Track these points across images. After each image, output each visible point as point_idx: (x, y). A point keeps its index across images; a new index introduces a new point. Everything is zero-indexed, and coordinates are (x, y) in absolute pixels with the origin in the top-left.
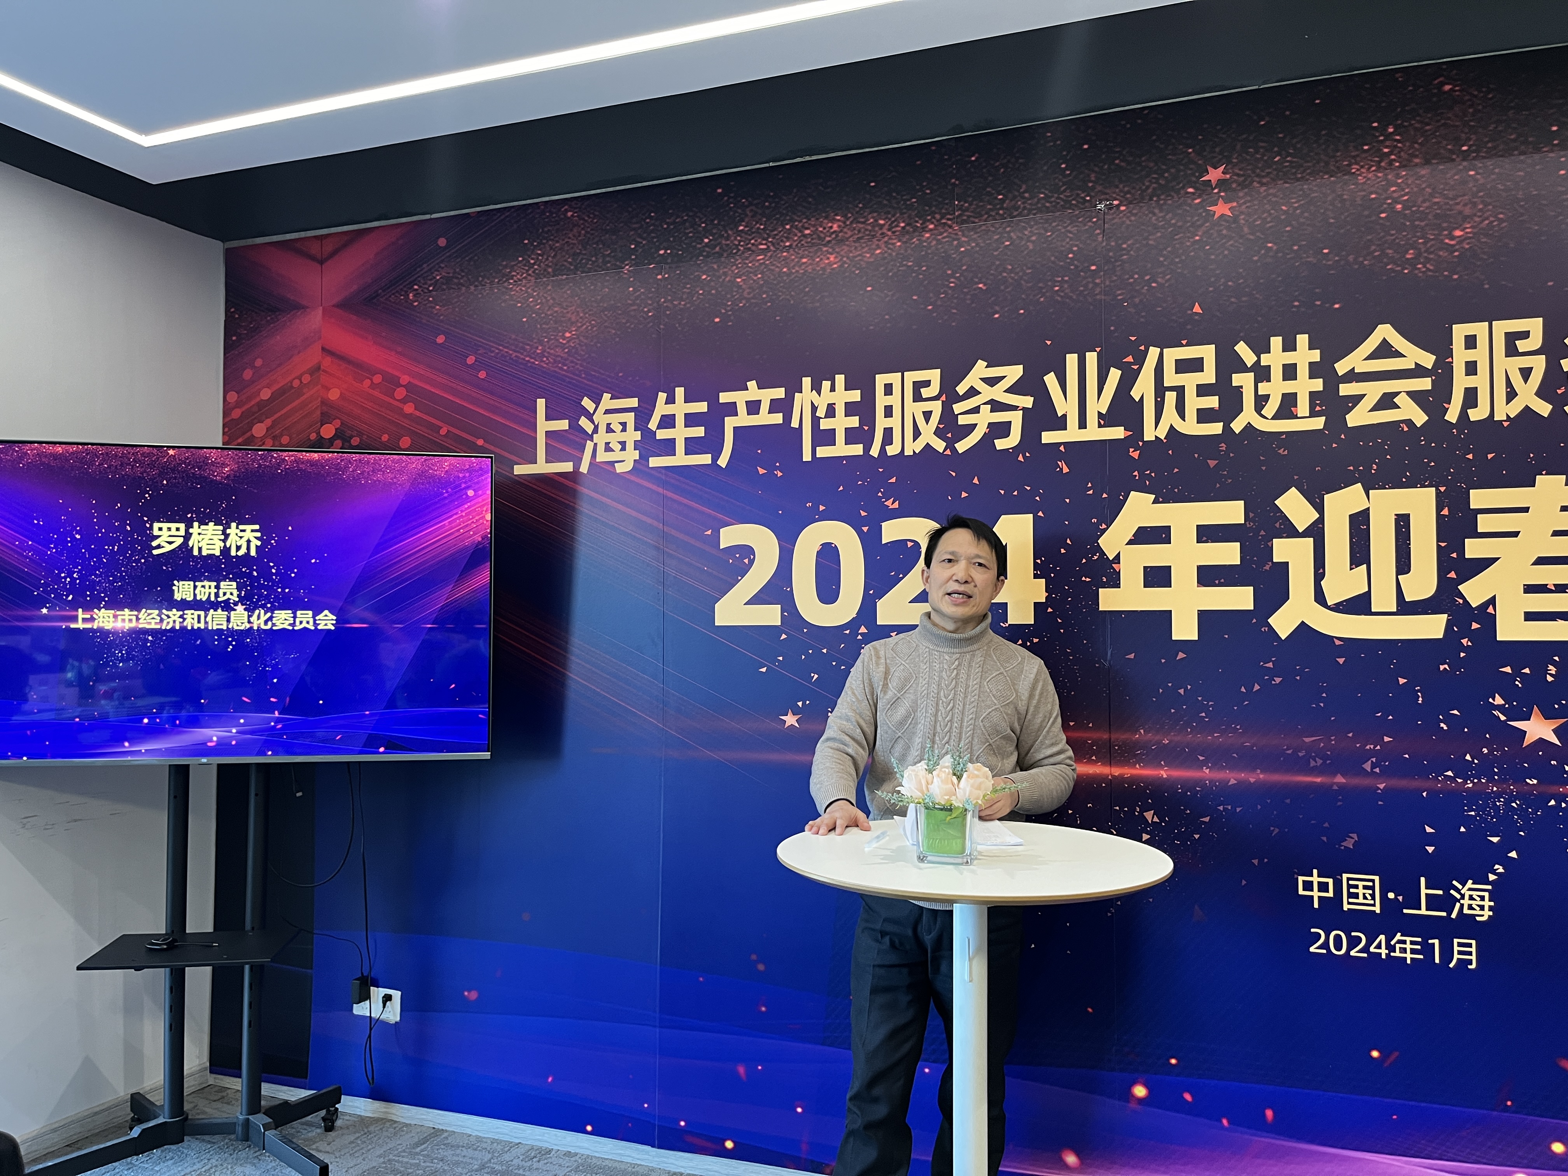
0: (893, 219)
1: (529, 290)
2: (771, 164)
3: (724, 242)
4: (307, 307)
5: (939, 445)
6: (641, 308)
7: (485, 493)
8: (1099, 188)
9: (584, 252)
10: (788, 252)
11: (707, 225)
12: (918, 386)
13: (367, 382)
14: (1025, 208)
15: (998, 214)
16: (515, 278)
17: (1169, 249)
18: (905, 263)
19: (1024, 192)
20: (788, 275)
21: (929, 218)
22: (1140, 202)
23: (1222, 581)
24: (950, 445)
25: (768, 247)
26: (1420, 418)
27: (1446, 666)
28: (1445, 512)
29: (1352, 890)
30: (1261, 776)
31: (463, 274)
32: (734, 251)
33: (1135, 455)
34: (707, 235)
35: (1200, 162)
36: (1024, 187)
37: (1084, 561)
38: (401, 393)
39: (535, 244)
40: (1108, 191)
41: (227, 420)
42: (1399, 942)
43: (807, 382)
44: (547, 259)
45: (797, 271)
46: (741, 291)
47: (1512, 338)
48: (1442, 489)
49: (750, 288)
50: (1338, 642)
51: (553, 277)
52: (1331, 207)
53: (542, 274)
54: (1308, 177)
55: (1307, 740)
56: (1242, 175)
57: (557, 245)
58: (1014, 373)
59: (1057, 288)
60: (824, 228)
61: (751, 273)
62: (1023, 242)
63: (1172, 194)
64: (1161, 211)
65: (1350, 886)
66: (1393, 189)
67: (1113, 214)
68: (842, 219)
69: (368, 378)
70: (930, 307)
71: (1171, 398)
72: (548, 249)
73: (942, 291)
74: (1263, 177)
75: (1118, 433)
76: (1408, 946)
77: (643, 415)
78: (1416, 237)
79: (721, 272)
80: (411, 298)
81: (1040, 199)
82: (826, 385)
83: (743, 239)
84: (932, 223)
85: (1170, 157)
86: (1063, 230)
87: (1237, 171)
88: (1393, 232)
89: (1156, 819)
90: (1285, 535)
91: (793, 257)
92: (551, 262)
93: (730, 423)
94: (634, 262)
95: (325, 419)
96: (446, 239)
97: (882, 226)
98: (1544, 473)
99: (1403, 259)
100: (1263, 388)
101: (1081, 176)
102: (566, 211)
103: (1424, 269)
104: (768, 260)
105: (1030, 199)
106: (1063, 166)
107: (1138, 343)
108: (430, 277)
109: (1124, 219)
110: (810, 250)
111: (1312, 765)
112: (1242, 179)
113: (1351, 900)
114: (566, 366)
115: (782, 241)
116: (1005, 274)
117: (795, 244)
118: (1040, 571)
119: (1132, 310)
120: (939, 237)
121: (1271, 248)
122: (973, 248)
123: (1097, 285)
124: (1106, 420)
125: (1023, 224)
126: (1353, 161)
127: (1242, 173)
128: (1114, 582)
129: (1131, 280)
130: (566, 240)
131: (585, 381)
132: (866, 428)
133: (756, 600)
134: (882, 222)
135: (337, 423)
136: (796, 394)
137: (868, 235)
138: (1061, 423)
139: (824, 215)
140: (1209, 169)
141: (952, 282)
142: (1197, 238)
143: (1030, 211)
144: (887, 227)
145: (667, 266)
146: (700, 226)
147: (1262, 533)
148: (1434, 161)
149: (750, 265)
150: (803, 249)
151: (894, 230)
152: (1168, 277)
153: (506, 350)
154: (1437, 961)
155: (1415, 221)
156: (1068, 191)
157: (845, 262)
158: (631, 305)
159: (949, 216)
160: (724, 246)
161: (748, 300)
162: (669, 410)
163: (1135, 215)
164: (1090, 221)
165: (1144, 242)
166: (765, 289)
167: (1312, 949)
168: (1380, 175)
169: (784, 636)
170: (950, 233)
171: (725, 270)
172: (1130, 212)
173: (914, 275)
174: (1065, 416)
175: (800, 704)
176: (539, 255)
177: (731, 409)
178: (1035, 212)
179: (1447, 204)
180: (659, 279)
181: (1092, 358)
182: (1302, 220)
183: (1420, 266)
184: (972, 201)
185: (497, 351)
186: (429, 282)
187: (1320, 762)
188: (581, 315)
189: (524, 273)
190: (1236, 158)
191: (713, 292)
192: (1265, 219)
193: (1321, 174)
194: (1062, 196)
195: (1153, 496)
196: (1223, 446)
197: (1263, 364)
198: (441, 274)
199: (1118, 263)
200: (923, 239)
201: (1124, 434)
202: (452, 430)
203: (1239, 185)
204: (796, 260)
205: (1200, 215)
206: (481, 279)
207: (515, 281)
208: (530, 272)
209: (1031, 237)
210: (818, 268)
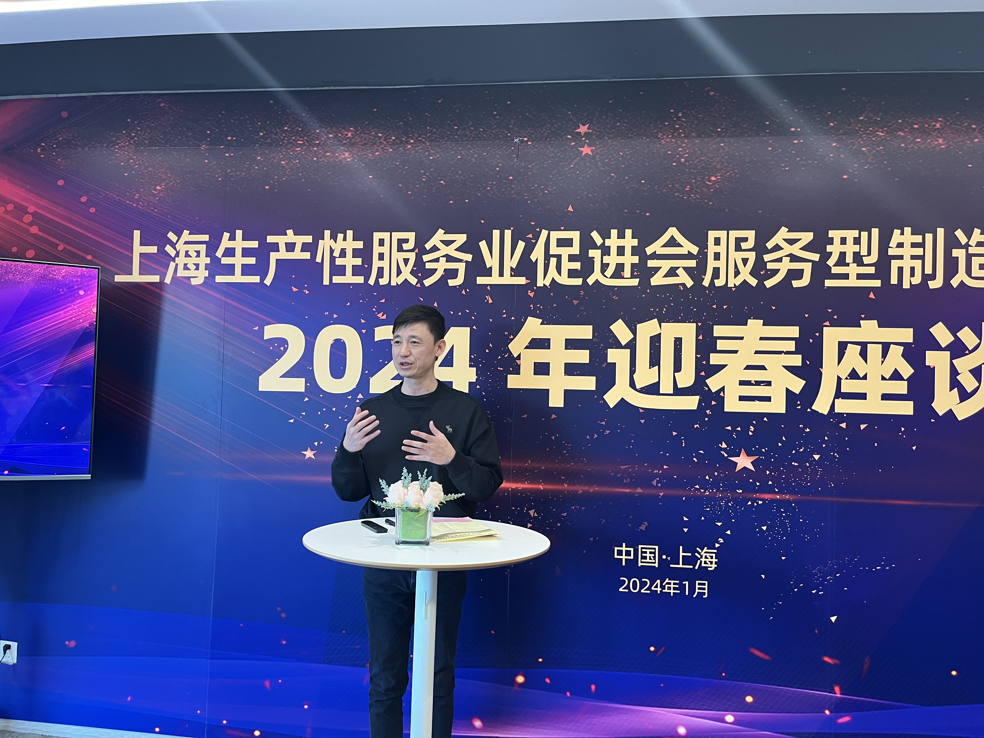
0: (387, 134)
1: (130, 154)
2: (308, 89)
3: (273, 136)
5: (413, 281)
6: (213, 175)
7: (93, 293)
8: (516, 129)
9: (172, 132)
10: (317, 148)
11: (262, 123)
12: (401, 242)
13: (2, 209)
14: (470, 136)
15: (454, 138)
16: (120, 145)
17: (556, 171)
18: (394, 162)
19: (471, 126)
20: (317, 162)
21: (411, 135)
22: (539, 140)
23: (579, 372)
24: (420, 281)
25: (304, 143)
26: (689, 283)
27: (698, 425)
28: (700, 337)
29: (643, 555)
30: (597, 489)
31: (80, 138)
32: (281, 143)
33: (532, 295)
34: (262, 130)
35: (575, 120)
36: (471, 123)
37: (499, 357)
38: (28, 218)
39: (136, 122)
42: (668, 583)
43: (327, 233)
44: (144, 134)
45: (323, 161)
46: (284, 170)
47: (739, 241)
48: (700, 324)
49: (291, 168)
50: (641, 411)
51: (149, 146)
52: (646, 156)
53: (141, 144)
54: (635, 137)
55: (623, 467)
56: (599, 131)
57: (152, 125)
58: (461, 239)
59: (488, 188)
60: (342, 135)
61: (292, 158)
62: (469, 158)
63: (559, 138)
64: (552, 147)
65: (642, 552)
66: (680, 149)
67: (524, 146)
68: (354, 130)
69: (3, 206)
70: (410, 193)
71: (553, 261)
72: (146, 127)
73: (417, 183)
74: (610, 134)
75: (522, 281)
76: (672, 586)
77: (212, 247)
78: (691, 178)
79: (271, 156)
80: (39, 151)
81: (480, 131)
82: (340, 236)
83: (287, 136)
84: (413, 139)
85: (557, 115)
86: (493, 153)
87: (595, 128)
88: (679, 174)
89: (536, 515)
90: (614, 347)
91: (321, 151)
92: (148, 136)
93: (274, 257)
94: (208, 143)
96: (68, 112)
97: (380, 138)
98: (752, 318)
99: (684, 191)
100: (606, 259)
101: (506, 120)
102: (160, 102)
103: (695, 198)
104: (303, 151)
105: (473, 131)
106: (495, 113)
107: (536, 226)
108: (54, 138)
109: (530, 150)
110: (332, 148)
111: (624, 482)
112: (598, 133)
113: (643, 560)
114: (156, 209)
115: (314, 140)
116: (457, 176)
117: (322, 143)
118: (473, 363)
119: (533, 206)
120: (417, 149)
121: (613, 176)
122: (437, 157)
123: (512, 188)
124: (515, 272)
125: (469, 146)
126: (659, 130)
127: (598, 130)
128: (517, 371)
129: (533, 188)
130: (159, 122)
131: (171, 221)
132: (366, 266)
133: (289, 374)
134: (380, 135)
136: (320, 241)
137: (371, 142)
138: (488, 273)
139: (342, 126)
140: (581, 125)
141: (424, 178)
142: (572, 166)
143: (474, 138)
144: (383, 138)
145: (233, 148)
146: (257, 124)
147: (602, 345)
148: (703, 136)
149: (291, 153)
150: (327, 146)
151: (388, 141)
152: (554, 188)
153: (111, 194)
154: (687, 594)
155: (691, 169)
156: (497, 129)
157: (355, 158)
158: (207, 172)
159: (423, 136)
160: (274, 139)
161: (289, 176)
162: (231, 244)
163: (537, 148)
164: (510, 149)
165: (542, 166)
166: (301, 170)
167: (621, 590)
168: (673, 140)
169: (306, 399)
170: (423, 147)
171: (274, 155)
172: (534, 146)
173: (400, 171)
174: (491, 268)
175: (316, 444)
176: (139, 130)
177: (275, 247)
178: (476, 139)
179: (708, 161)
180: (227, 156)
181: (508, 233)
182: (630, 162)
183: (692, 195)
184: (439, 128)
185: (104, 194)
186: (54, 142)
187: (629, 480)
188: (169, 175)
189: (126, 142)
190: (595, 121)
191: (265, 169)
192: (610, 159)
193: (642, 136)
194: (494, 131)
195: (541, 320)
196: (582, 293)
197: (606, 245)
198: (62, 137)
199: (526, 177)
200: (406, 148)
201: (526, 281)
202: (68, 247)
203: (596, 137)
204: (323, 153)
205: (574, 152)
206: (93, 143)
207: (119, 147)
208: (131, 142)
209: (474, 155)
210: (337, 160)
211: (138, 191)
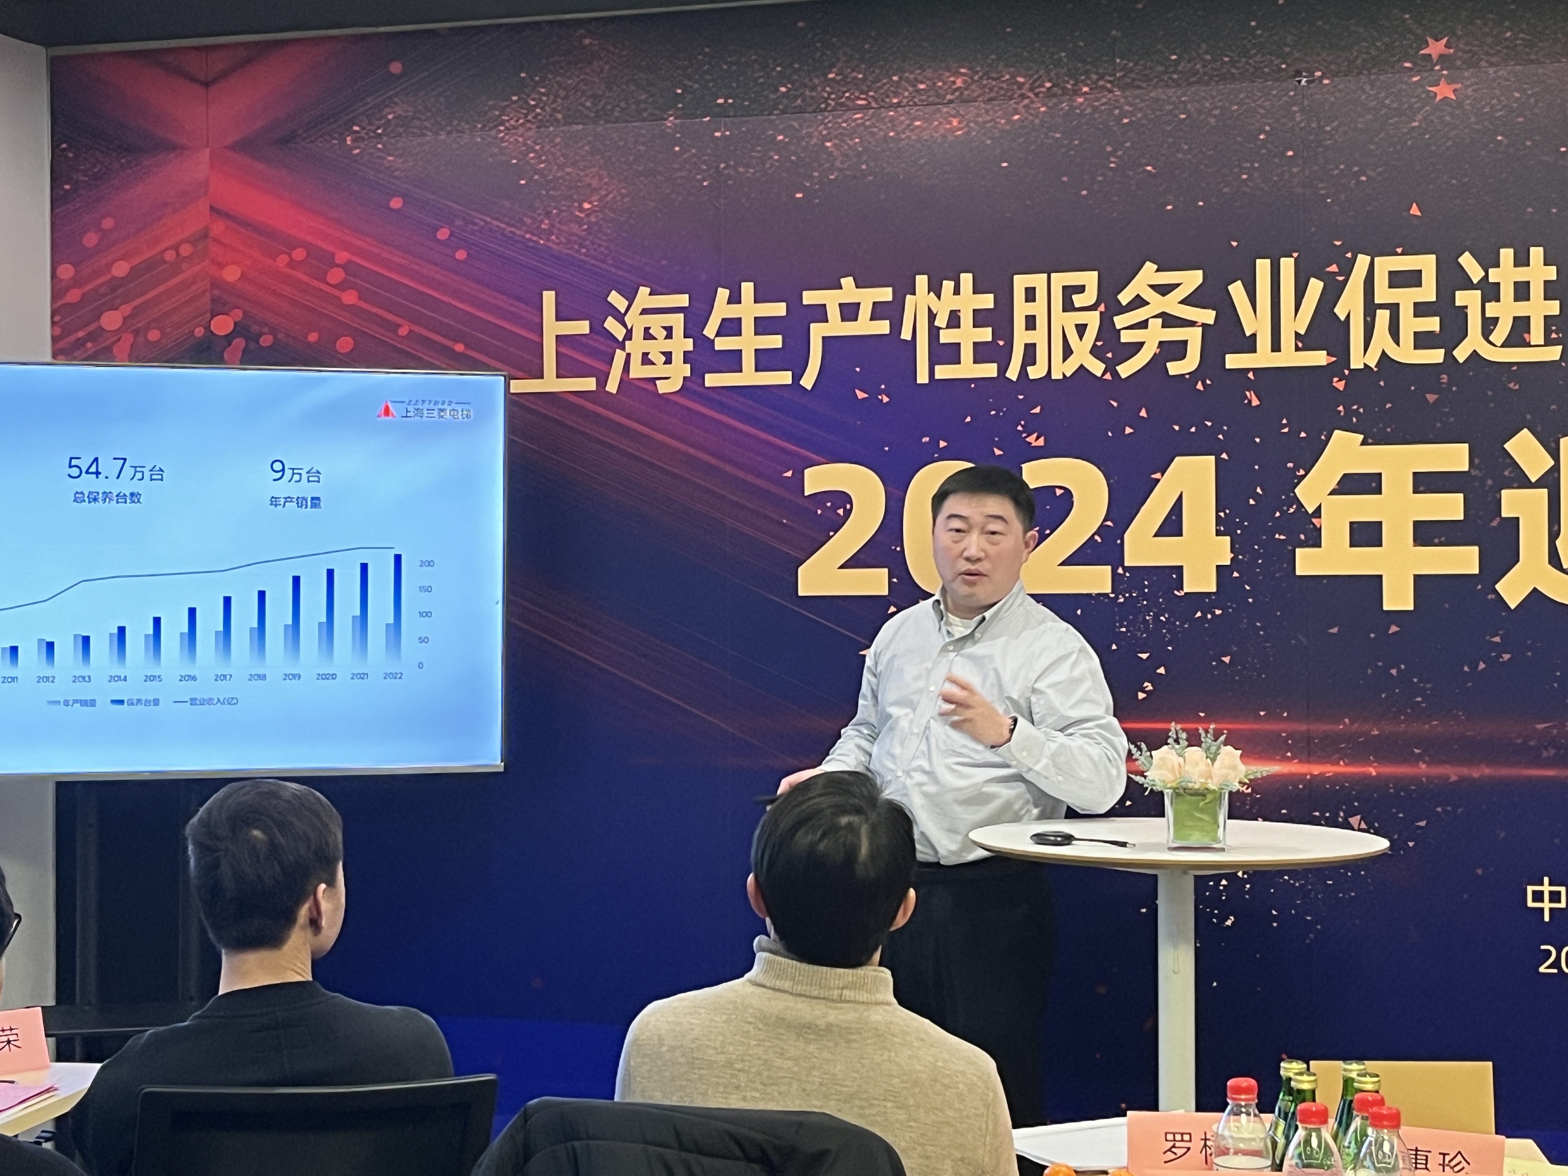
0: (1036, 77)
1: (529, 142)
3: (808, 93)
4: (184, 148)
5: (1097, 368)
6: (692, 175)
8: (1297, 55)
9: (608, 94)
10: (896, 112)
11: (783, 68)
12: (1069, 291)
13: (283, 260)
14: (1205, 74)
15: (1171, 78)
16: (507, 124)
17: (1382, 135)
18: (1051, 134)
19: (1207, 52)
20: (896, 140)
21: (1082, 78)
22: (1347, 75)
23: (1443, 539)
24: (1111, 368)
25: (869, 104)
30: (1487, 771)
31: (428, 114)
32: (823, 106)
34: (784, 81)
35: (1419, 32)
36: (1204, 45)
37: (1278, 514)
38: (336, 276)
39: (537, 78)
40: (1308, 59)
41: (60, 303)
43: (922, 281)
44: (554, 101)
45: (909, 137)
46: (832, 159)
49: (843, 155)
51: (564, 125)
53: (547, 121)
54: (1543, 59)
55: (1539, 727)
56: (1468, 51)
57: (570, 82)
58: (1192, 279)
59: (1245, 177)
60: (944, 83)
61: (846, 135)
62: (1203, 117)
63: (1386, 68)
64: (1372, 87)
67: (1314, 89)
68: (970, 72)
69: (285, 253)
70: (1084, 193)
71: (1383, 317)
72: (556, 86)
73: (1099, 172)
74: (1492, 55)
75: (1319, 358)
77: (695, 318)
79: (804, 132)
80: (349, 143)
81: (1224, 63)
82: (948, 286)
83: (834, 90)
84: (1087, 85)
85: (1383, 22)
87: (1462, 46)
89: (1363, 826)
90: (1515, 485)
91: (903, 118)
92: (561, 105)
93: (817, 332)
94: (680, 112)
95: (218, 308)
96: (402, 64)
97: (1021, 86)
100: (1492, 309)
101: (1276, 38)
102: (582, 37)
104: (868, 120)
105: (1210, 62)
106: (1253, 24)
107: (1344, 249)
108: (378, 116)
109: (1328, 95)
110: (926, 111)
111: (1543, 756)
112: (1467, 54)
114: (585, 247)
115: (888, 97)
117: (905, 101)
118: (1224, 527)
119: (1337, 208)
120: (1096, 104)
121: (1500, 141)
122: (1139, 119)
123: (1293, 176)
124: (1304, 342)
125: (1202, 94)
127: (1467, 47)
128: (1314, 540)
129: (1336, 172)
130: (582, 77)
131: (613, 270)
132: (1001, 343)
133: (853, 563)
134: (1021, 80)
135: (238, 314)
136: (908, 297)
137: (1003, 95)
138: (1249, 345)
139: (944, 65)
140: (1429, 39)
141: (1112, 162)
142: (1415, 124)
143: (1211, 77)
144: (1027, 86)
145: (728, 121)
146: (774, 69)
149: (844, 125)
150: (916, 108)
151: (1037, 90)
152: (1380, 169)
153: (496, 223)
156: (1259, 56)
157: (972, 129)
158: (680, 170)
159: (1109, 78)
160: (808, 99)
161: (841, 170)
162: (733, 311)
163: (1340, 91)
164: (1284, 96)
165: (1353, 125)
166: (864, 158)
167: (1542, 969)
170: (1110, 99)
171: (810, 130)
172: (1335, 87)
173: (1063, 150)
174: (1254, 336)
176: (543, 94)
177: (820, 313)
178: (1218, 78)
180: (717, 138)
181: (1287, 265)
182: (1536, 110)
184: (1139, 60)
185: (482, 224)
186: (377, 123)
187: (1552, 752)
188: (606, 180)
189: (520, 118)
190: (1461, 29)
191: (793, 158)
192: (1492, 106)
193: (1558, 57)
194: (1251, 61)
195: (1362, 437)
196: (1445, 378)
197: (1491, 280)
198: (395, 113)
199: (1321, 150)
200: (1075, 104)
201: (1327, 360)
202: (417, 329)
203: (1464, 62)
204: (907, 122)
205: (1419, 96)
206: (456, 122)
207: (507, 129)
208: (529, 118)
209: (1212, 110)
210: (936, 135)
211: (548, 214)
